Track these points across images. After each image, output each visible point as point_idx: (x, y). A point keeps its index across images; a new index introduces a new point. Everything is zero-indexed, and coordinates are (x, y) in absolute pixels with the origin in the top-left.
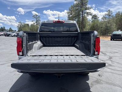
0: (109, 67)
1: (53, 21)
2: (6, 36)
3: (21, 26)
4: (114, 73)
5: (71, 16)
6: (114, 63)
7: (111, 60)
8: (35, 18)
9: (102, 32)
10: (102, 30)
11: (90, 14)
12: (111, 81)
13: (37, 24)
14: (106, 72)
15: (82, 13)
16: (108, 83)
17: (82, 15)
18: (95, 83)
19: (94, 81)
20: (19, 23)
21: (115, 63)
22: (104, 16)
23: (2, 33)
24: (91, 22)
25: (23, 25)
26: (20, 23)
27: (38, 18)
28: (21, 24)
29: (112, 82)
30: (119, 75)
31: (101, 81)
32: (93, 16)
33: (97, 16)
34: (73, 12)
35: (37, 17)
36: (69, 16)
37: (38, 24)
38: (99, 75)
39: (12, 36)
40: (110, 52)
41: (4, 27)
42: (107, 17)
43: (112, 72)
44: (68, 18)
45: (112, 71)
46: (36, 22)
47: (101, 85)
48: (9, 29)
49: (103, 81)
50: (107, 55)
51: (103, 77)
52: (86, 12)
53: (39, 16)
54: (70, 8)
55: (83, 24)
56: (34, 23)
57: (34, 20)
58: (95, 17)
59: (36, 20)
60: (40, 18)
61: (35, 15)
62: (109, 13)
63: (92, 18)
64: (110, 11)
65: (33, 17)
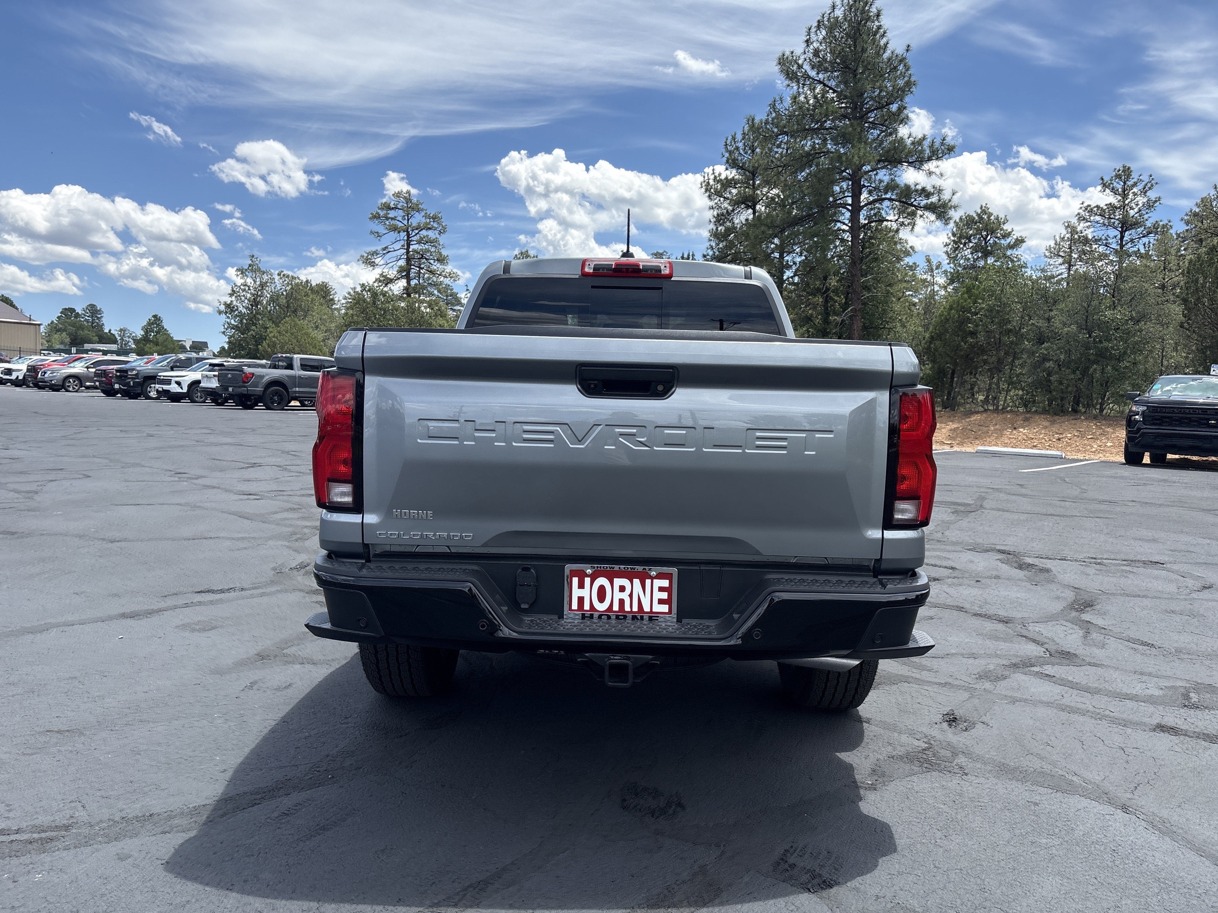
0: (1049, 670)
1: (584, 262)
2: (110, 392)
3: (255, 302)
4: (1083, 713)
5: (744, 216)
6: (1103, 646)
7: (1086, 617)
8: (394, 229)
9: (1044, 385)
10: (1045, 359)
11: (930, 208)
12: (1042, 758)
13: (408, 291)
14: (1014, 701)
15: (856, 196)
16: (1015, 769)
17: (856, 209)
18: (907, 767)
19: (900, 751)
20: (242, 272)
21: (1112, 642)
22: (1073, 230)
23: (78, 368)
24: (941, 280)
25: (274, 299)
26: (253, 269)
27: (419, 228)
28: (263, 285)
29: (1047, 768)
30: (1125, 724)
31: (961, 760)
32: (969, 221)
33: (999, 223)
34: (767, 183)
35: (417, 219)
36: (720, 219)
37: (418, 290)
38: (952, 720)
39: (176, 398)
40: (1096, 561)
41: (94, 311)
42: (1101, 233)
43: (1066, 701)
44: (715, 235)
45: (1072, 698)
46: (405, 273)
47: (954, 783)
48: (139, 333)
49: (979, 759)
50: (1051, 581)
51: (979, 730)
52: (892, 186)
53: (431, 215)
54: (740, 145)
55: (859, 299)
56: (384, 276)
57: (385, 252)
58: (987, 236)
59: (409, 245)
60: (444, 228)
61: (401, 204)
62: (1127, 202)
63: (954, 241)
64: (1135, 180)
65: (376, 217)
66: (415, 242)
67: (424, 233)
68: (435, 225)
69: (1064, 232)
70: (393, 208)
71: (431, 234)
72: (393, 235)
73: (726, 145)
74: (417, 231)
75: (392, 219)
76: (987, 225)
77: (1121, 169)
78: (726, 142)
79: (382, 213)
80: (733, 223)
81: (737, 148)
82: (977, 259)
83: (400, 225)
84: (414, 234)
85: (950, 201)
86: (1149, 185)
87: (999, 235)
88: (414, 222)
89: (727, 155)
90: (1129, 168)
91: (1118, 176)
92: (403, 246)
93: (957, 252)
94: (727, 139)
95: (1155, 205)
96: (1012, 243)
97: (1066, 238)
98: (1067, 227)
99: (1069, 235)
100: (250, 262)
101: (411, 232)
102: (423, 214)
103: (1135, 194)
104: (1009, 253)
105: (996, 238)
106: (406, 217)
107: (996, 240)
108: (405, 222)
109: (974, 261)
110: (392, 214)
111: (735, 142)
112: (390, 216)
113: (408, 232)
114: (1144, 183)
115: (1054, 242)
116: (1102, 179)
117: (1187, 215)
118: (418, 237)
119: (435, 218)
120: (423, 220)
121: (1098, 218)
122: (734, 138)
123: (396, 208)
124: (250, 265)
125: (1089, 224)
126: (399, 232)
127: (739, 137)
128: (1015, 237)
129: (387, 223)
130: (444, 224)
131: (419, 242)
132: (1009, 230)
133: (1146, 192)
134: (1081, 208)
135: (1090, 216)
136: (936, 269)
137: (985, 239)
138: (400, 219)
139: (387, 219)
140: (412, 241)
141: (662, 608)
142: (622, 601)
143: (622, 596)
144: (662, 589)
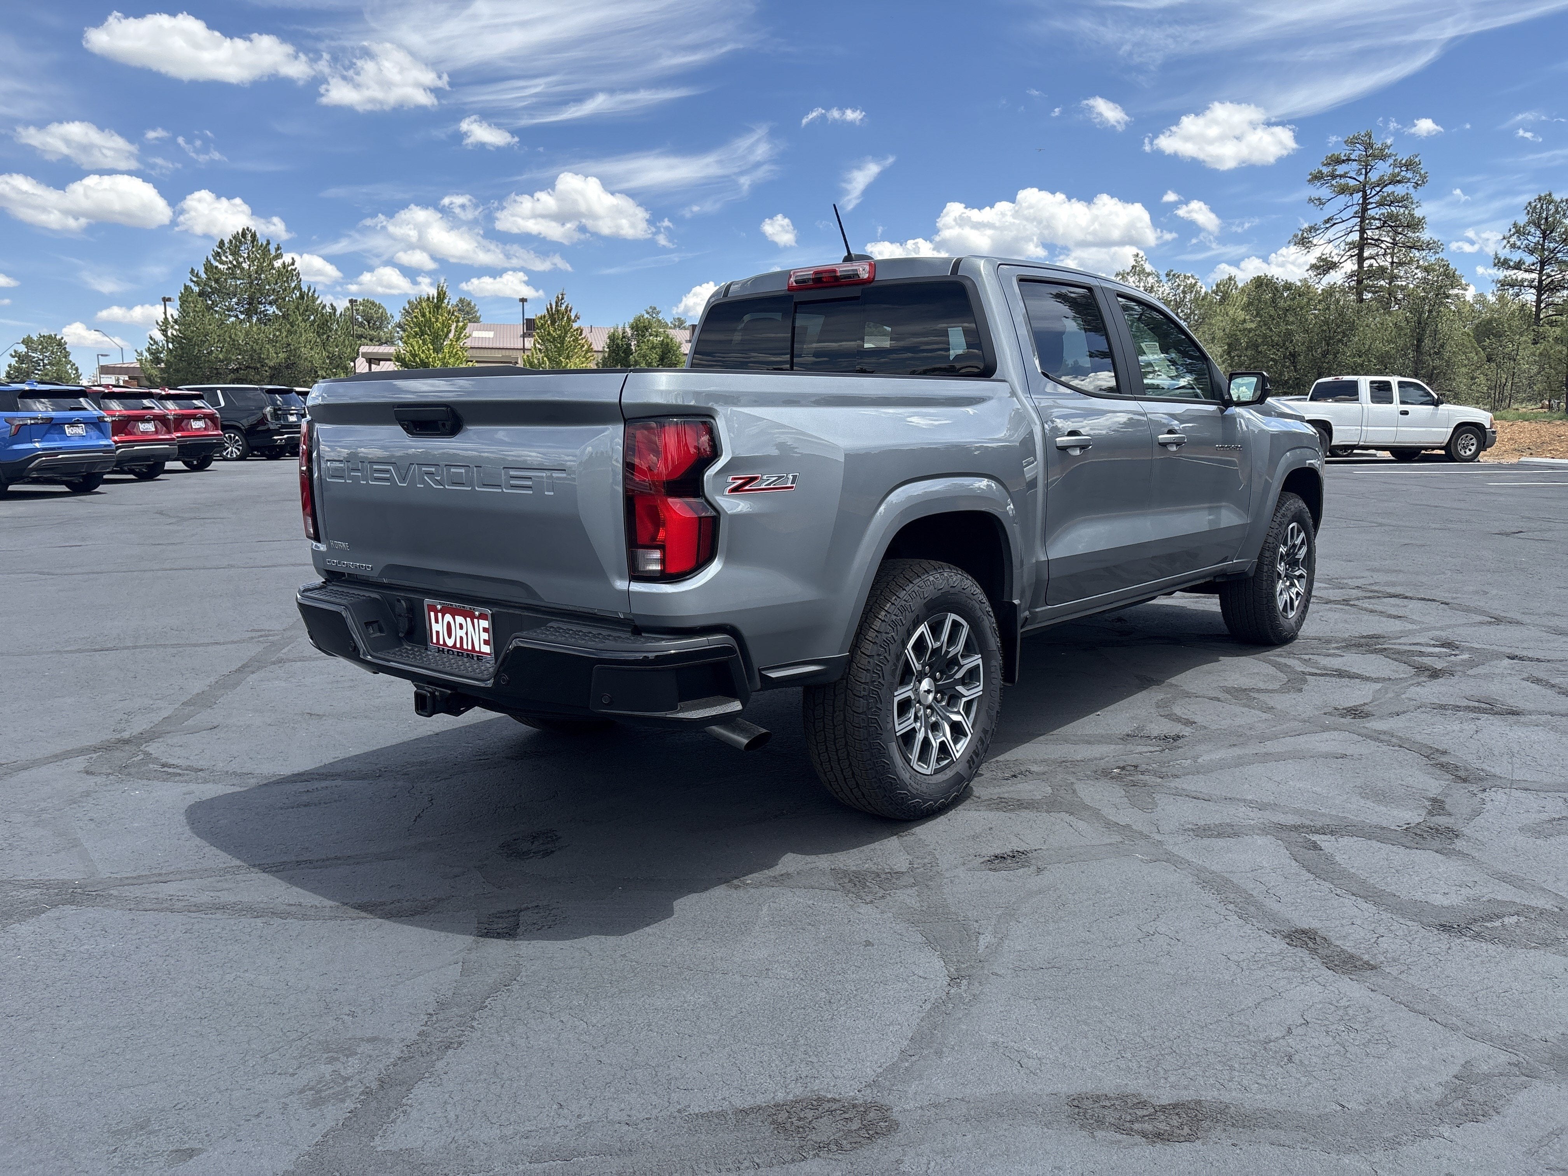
8: (1343, 190)
13: (1358, 276)
26: (1136, 271)
27: (1382, 183)
35: (1381, 169)
38: (1007, 857)
46: (1357, 250)
53: (1403, 162)
56: (1325, 260)
57: (1328, 225)
59: (1365, 210)
60: (1424, 178)
61: (1357, 153)
65: (1317, 177)
66: (1374, 205)
67: (1389, 189)
68: (1409, 175)
70: (1344, 161)
71: (1399, 190)
72: (1343, 199)
74: (1378, 189)
75: (1341, 176)
79: (1325, 170)
83: (1352, 183)
84: (1374, 192)
88: (1374, 176)
92: (1356, 213)
100: (1134, 263)
101: (1368, 192)
102: (1391, 161)
106: (1364, 171)
108: (1361, 178)
110: (1341, 169)
112: (1337, 173)
113: (1364, 192)
118: (1377, 198)
119: (1409, 165)
120: (1390, 171)
123: (1348, 160)
124: (1133, 267)
126: (1351, 194)
129: (1334, 182)
130: (1422, 172)
131: (1380, 204)
138: (1353, 174)
139: (1334, 177)
140: (1369, 203)
141: (486, 649)
142: (461, 638)
143: (462, 633)
144: (485, 630)
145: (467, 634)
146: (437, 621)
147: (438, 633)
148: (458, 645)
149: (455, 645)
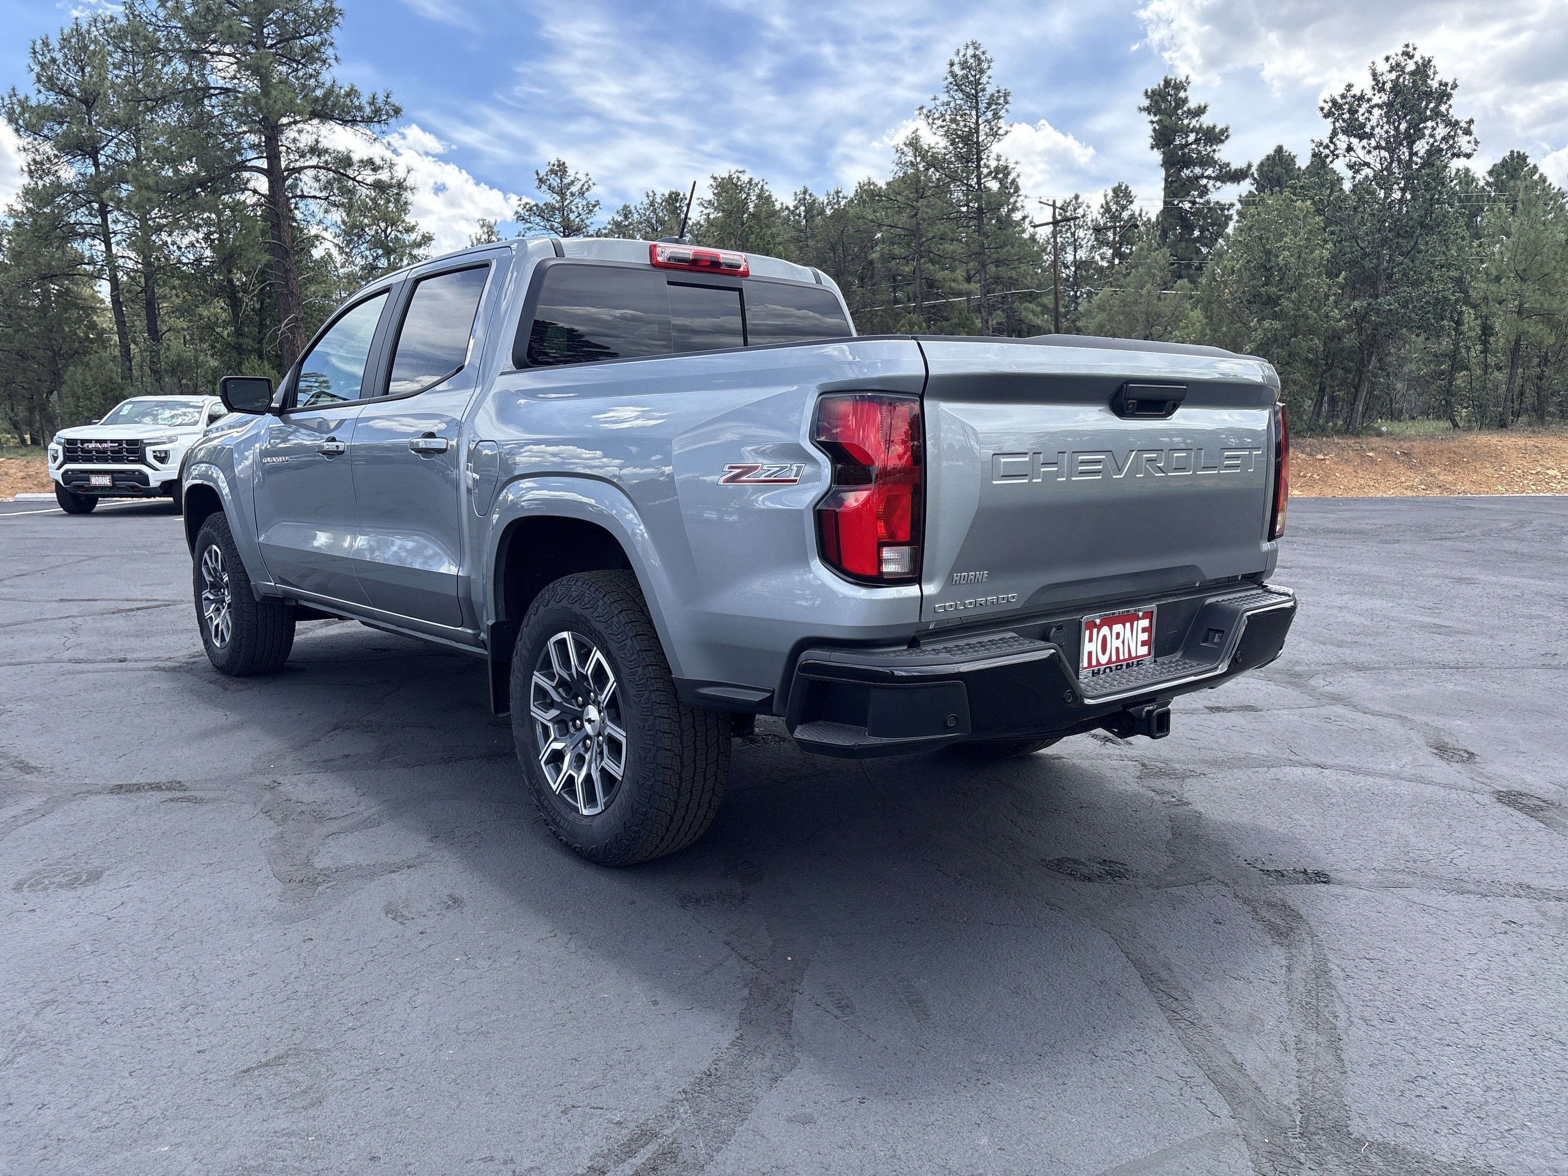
15: (276, 158)
17: (278, 177)
54: (59, 56)
55: (299, 304)
58: (387, 228)
62: (566, 203)
63: (344, 230)
64: (572, 178)
69: (480, 232)
73: (35, 53)
76: (385, 214)
77: (556, 163)
78: (33, 49)
80: (59, 177)
81: (54, 60)
82: (377, 258)
85: (405, 180)
86: (586, 186)
87: (400, 228)
89: (37, 69)
90: (564, 163)
91: (552, 171)
93: (351, 246)
94: (34, 43)
95: (595, 210)
96: (418, 240)
97: (483, 240)
98: (483, 226)
99: (485, 236)
103: (572, 194)
104: (415, 252)
105: (398, 231)
107: (398, 234)
109: (374, 260)
111: (49, 51)
114: (581, 183)
115: (470, 243)
116: (538, 174)
117: (609, 223)
121: (538, 219)
122: (46, 44)
125: (530, 225)
127: (55, 43)
128: (421, 233)
132: (413, 223)
133: (583, 194)
134: (520, 205)
135: (530, 215)
136: (342, 267)
137: (385, 231)
141: (1144, 650)
142: (1117, 649)
143: (1118, 643)
144: (1144, 630)
145: (1123, 642)
146: (1091, 640)
147: (1090, 653)
148: (1114, 659)
149: (1110, 661)
